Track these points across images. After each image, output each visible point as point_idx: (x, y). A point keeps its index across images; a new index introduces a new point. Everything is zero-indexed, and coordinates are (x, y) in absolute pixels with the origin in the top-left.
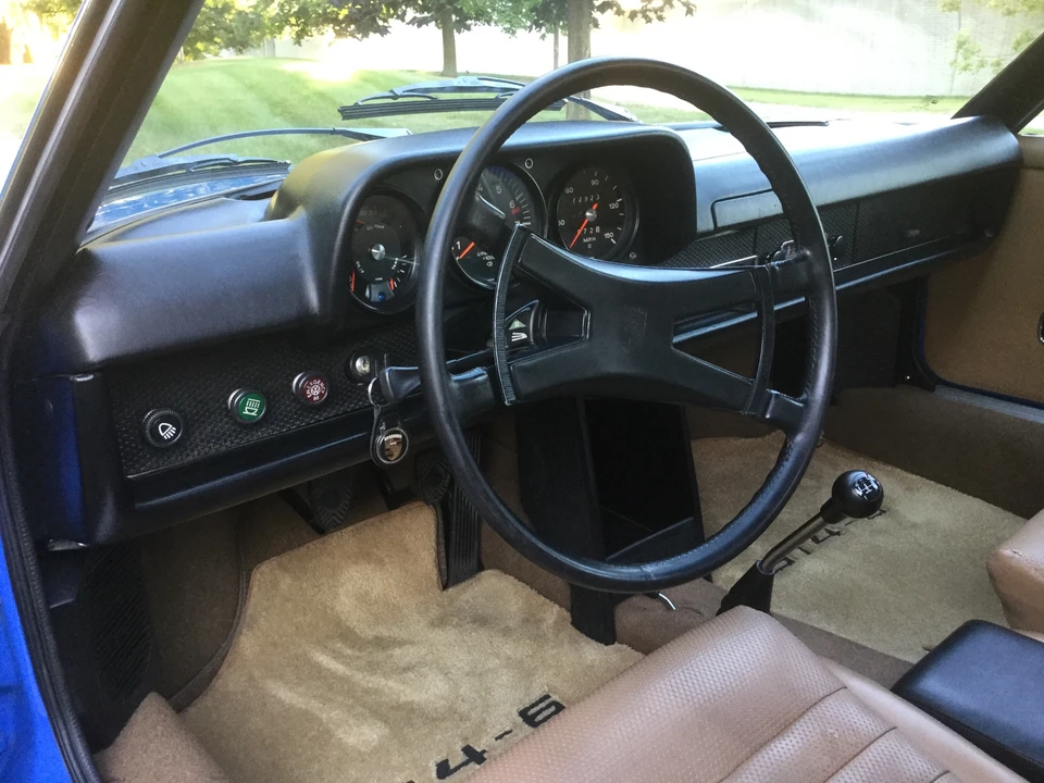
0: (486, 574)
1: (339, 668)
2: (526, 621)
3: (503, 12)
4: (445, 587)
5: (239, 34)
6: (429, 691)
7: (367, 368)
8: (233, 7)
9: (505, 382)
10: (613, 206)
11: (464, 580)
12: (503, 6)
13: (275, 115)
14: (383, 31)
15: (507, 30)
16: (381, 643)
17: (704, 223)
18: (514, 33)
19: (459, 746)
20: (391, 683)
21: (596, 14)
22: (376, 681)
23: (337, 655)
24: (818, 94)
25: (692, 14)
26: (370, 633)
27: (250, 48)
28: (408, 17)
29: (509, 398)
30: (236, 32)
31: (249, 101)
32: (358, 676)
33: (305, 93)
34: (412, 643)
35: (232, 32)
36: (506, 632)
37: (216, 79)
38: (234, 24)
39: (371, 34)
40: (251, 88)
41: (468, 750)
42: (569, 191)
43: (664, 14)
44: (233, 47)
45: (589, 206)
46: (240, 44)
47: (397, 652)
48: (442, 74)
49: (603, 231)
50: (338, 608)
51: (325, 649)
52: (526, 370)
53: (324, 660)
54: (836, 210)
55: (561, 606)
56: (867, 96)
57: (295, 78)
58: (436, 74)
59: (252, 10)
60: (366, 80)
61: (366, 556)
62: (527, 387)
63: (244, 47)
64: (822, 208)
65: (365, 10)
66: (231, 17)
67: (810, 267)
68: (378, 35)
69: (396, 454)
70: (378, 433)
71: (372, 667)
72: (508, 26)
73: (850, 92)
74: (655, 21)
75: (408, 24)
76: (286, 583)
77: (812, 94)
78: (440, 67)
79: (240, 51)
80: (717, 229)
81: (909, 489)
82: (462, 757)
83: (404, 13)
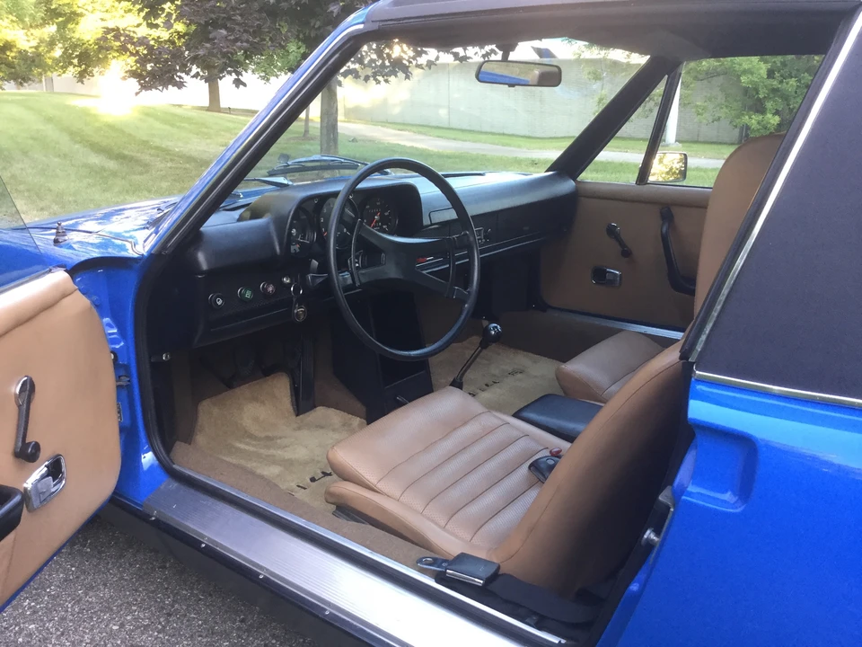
0: (318, 408)
1: (252, 449)
2: (344, 425)
3: (259, 63)
4: (297, 415)
5: (21, 69)
6: (300, 453)
7: (288, 281)
8: (15, 46)
9: (356, 279)
10: (386, 214)
11: (308, 411)
12: (258, 58)
13: (76, 142)
14: (180, 85)
15: (263, 78)
16: (268, 438)
17: (426, 221)
18: (268, 80)
19: (319, 472)
20: (279, 452)
21: (340, 78)
22: (272, 452)
23: (248, 444)
24: (504, 134)
25: (409, 79)
26: (263, 435)
27: (30, 82)
28: (192, 73)
29: (358, 284)
30: (18, 68)
31: (51, 132)
32: (262, 451)
33: (97, 124)
34: (285, 437)
35: (14, 68)
36: (334, 430)
37: (15, 111)
38: (16, 61)
39: (170, 87)
40: (49, 120)
41: (323, 473)
42: (368, 207)
43: (390, 79)
44: (15, 80)
45: (376, 215)
46: (21, 78)
47: (279, 441)
48: (208, 109)
49: (382, 225)
50: (244, 424)
51: (241, 442)
52: (363, 274)
53: (242, 446)
54: (482, 218)
55: (361, 418)
56: (538, 138)
57: (85, 113)
58: (201, 108)
59: (33, 50)
60: (147, 115)
61: (255, 399)
62: (363, 281)
63: (25, 81)
64: (473, 217)
65: (164, 69)
66: (13, 54)
67: (468, 237)
68: (176, 88)
69: (302, 317)
70: (295, 308)
71: (268, 447)
72: (263, 74)
73: (527, 134)
74: (383, 82)
75: (193, 77)
76: (216, 411)
77: (499, 134)
78: (207, 104)
79: (21, 84)
80: (432, 224)
81: (535, 362)
82: (321, 475)
83: (190, 70)
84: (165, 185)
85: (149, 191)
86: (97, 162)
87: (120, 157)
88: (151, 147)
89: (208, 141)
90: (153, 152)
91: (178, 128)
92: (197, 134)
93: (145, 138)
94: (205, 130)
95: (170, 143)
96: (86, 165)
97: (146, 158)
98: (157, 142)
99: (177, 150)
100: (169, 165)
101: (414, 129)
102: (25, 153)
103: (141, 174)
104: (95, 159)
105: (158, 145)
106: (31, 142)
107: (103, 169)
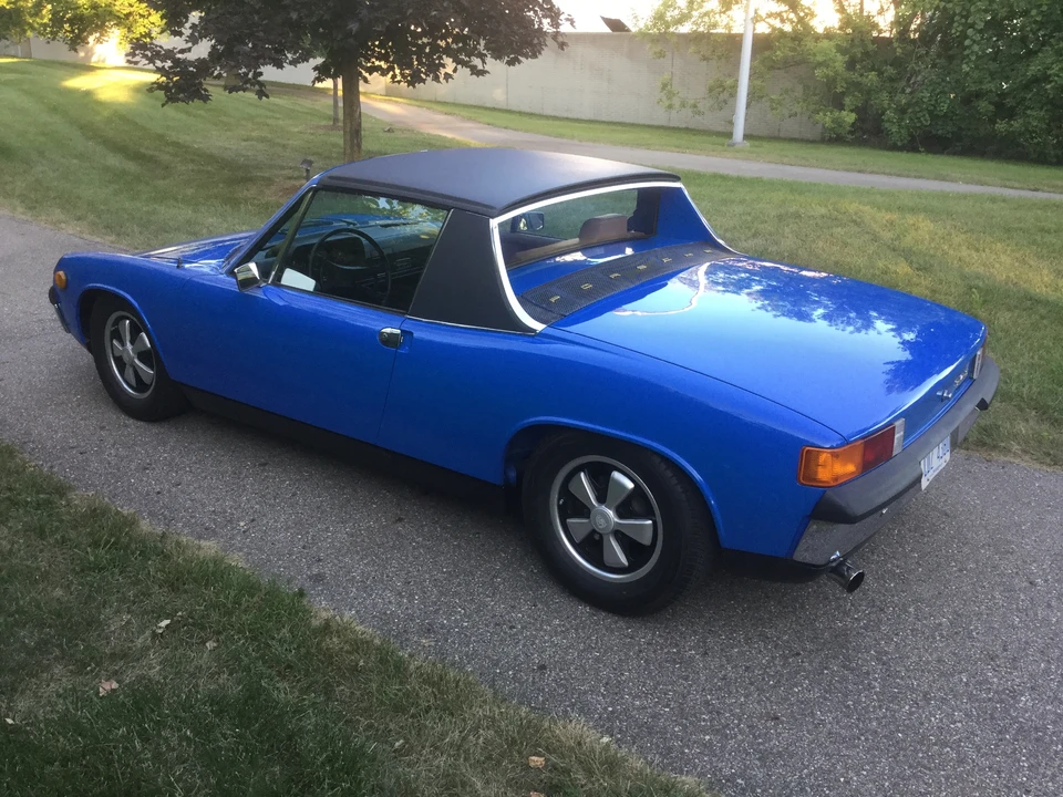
33: (106, 114)
84: (190, 192)
85: (176, 200)
86: (117, 164)
87: (138, 157)
88: (168, 144)
89: (229, 133)
90: (170, 149)
91: (194, 116)
92: (216, 125)
93: (160, 131)
94: (224, 119)
95: (188, 138)
96: (107, 169)
97: (165, 158)
98: (173, 136)
99: (196, 146)
100: (191, 166)
101: (465, 113)
102: (41, 154)
103: (164, 178)
104: (114, 161)
105: (174, 139)
106: (42, 139)
107: (124, 172)
